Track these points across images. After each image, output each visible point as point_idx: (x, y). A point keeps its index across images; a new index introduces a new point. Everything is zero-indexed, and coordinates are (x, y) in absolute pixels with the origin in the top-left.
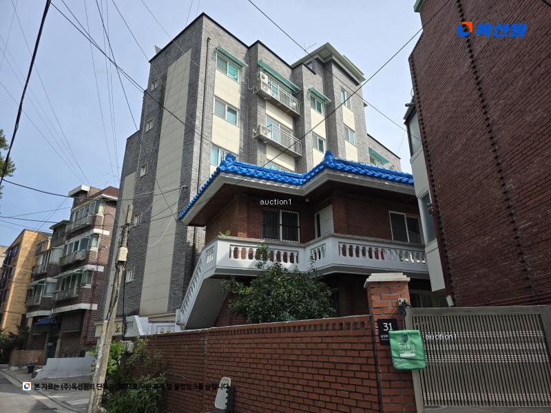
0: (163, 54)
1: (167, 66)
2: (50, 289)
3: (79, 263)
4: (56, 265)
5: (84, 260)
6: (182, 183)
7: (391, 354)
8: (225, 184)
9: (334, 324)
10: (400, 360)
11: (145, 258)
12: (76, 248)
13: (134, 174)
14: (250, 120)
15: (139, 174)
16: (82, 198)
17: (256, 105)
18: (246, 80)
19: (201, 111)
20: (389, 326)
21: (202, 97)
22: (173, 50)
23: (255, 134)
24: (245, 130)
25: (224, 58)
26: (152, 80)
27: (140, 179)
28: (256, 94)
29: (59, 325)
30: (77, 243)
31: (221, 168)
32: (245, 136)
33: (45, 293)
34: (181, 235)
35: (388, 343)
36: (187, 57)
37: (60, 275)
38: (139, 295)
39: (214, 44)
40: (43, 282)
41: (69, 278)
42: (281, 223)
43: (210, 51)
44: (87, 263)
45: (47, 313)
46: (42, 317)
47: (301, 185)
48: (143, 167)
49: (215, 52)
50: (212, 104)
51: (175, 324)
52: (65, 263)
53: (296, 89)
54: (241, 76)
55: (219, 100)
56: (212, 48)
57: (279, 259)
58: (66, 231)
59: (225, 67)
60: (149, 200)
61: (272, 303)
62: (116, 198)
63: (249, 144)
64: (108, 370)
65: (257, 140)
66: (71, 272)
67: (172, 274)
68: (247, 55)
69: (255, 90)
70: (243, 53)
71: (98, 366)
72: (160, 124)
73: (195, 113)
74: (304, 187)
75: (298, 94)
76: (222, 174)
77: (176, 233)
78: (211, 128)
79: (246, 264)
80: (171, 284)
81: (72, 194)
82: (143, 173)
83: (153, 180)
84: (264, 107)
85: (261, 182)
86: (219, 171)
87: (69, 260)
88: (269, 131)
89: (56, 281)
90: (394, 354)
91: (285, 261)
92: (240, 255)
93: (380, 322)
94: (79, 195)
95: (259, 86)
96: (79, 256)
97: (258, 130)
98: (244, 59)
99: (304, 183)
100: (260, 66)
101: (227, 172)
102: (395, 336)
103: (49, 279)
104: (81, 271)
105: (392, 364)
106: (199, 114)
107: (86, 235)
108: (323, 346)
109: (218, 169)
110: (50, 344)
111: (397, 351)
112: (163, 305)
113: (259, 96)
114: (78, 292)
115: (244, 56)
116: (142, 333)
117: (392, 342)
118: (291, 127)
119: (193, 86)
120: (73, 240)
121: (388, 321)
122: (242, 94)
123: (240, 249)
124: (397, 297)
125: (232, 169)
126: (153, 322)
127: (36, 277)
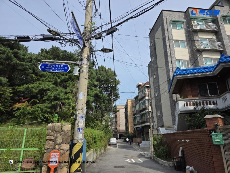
0: (152, 31)
1: (154, 35)
2: (138, 118)
3: (144, 109)
4: (138, 111)
5: (145, 108)
6: (168, 78)
7: (212, 140)
8: (178, 80)
9: (200, 131)
10: (215, 142)
11: (161, 107)
12: (142, 105)
13: (152, 77)
14: (192, 43)
15: (153, 77)
16: (140, 87)
17: (193, 36)
18: (187, 27)
19: (169, 49)
20: (213, 132)
21: (168, 43)
22: (155, 28)
23: (195, 49)
24: (190, 48)
25: (174, 23)
26: (151, 42)
27: (154, 79)
28: (192, 31)
29: (144, 130)
30: (142, 103)
31: (174, 74)
32: (191, 51)
33: (137, 120)
34: (171, 98)
35: (211, 137)
36: (160, 29)
37: (140, 114)
38: (163, 119)
39: (169, 19)
40: (136, 116)
41: (142, 114)
42: (208, 88)
43: (168, 23)
44: (146, 109)
45: (140, 126)
46: (138, 127)
47: (213, 71)
48: (154, 74)
49: (170, 23)
50: (173, 44)
51: (174, 130)
52: (140, 109)
53: (213, 19)
54: (184, 26)
55: (176, 41)
56: (168, 22)
57: (204, 105)
58: (138, 99)
59: (176, 26)
60: (159, 86)
61: (199, 123)
62: (149, 85)
63: (193, 53)
64: (154, 144)
65: (196, 51)
66: (142, 112)
67: (171, 112)
68: (185, 16)
69: (191, 29)
70: (182, 16)
71: (150, 143)
72: (156, 58)
73: (167, 50)
74: (214, 72)
75: (215, 21)
76: (175, 77)
77: (170, 97)
78: (174, 54)
79: (191, 108)
80: (172, 116)
81: (137, 86)
82: (155, 77)
83: (158, 79)
84: (198, 35)
85: (193, 75)
86: (174, 76)
87: (141, 109)
88: (202, 45)
89: (139, 116)
90: (213, 140)
91: (210, 104)
92: (189, 105)
93: (210, 131)
94: (139, 86)
95: (193, 27)
96: (144, 107)
97: (196, 46)
98: (184, 18)
99: (214, 70)
100: (191, 18)
101: (177, 75)
102: (213, 135)
103: (137, 115)
104: (145, 112)
105: (212, 143)
106: (168, 50)
107: (144, 100)
108: (199, 138)
109: (173, 75)
110: (143, 136)
111: (214, 139)
112: (171, 123)
113: (194, 31)
114: (146, 119)
115: (183, 17)
116: (162, 133)
117: (213, 136)
118: (214, 37)
119: (164, 40)
120: (141, 102)
121: (212, 130)
122: (186, 34)
123: (188, 103)
124: (215, 123)
125: (179, 73)
126: (167, 129)
127: (134, 115)
